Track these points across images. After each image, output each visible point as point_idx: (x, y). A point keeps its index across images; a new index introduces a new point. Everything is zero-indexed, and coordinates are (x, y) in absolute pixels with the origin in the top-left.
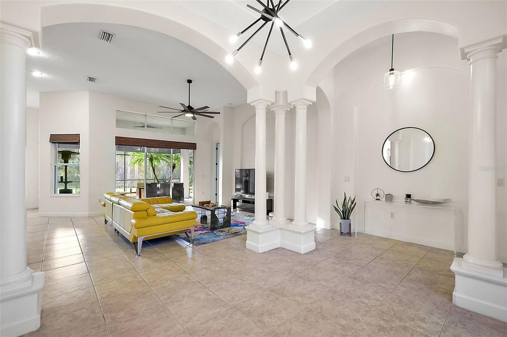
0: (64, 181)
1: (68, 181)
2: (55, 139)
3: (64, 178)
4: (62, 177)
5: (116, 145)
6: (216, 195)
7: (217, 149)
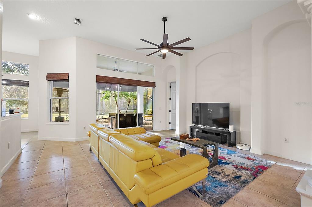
0: (58, 110)
1: (61, 110)
2: (51, 78)
3: (58, 108)
4: (57, 108)
5: (97, 82)
6: (170, 123)
7: (170, 87)
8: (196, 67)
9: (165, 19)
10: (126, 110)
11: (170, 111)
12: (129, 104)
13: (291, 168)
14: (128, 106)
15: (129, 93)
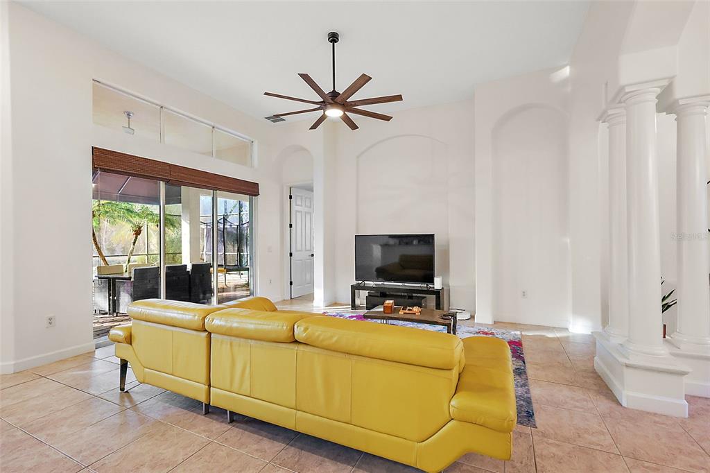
6: (291, 283)
7: (291, 197)
8: (358, 157)
9: (334, 38)
10: (127, 258)
11: (291, 255)
12: (136, 238)
13: (544, 336)
14: (134, 243)
15: (137, 207)
